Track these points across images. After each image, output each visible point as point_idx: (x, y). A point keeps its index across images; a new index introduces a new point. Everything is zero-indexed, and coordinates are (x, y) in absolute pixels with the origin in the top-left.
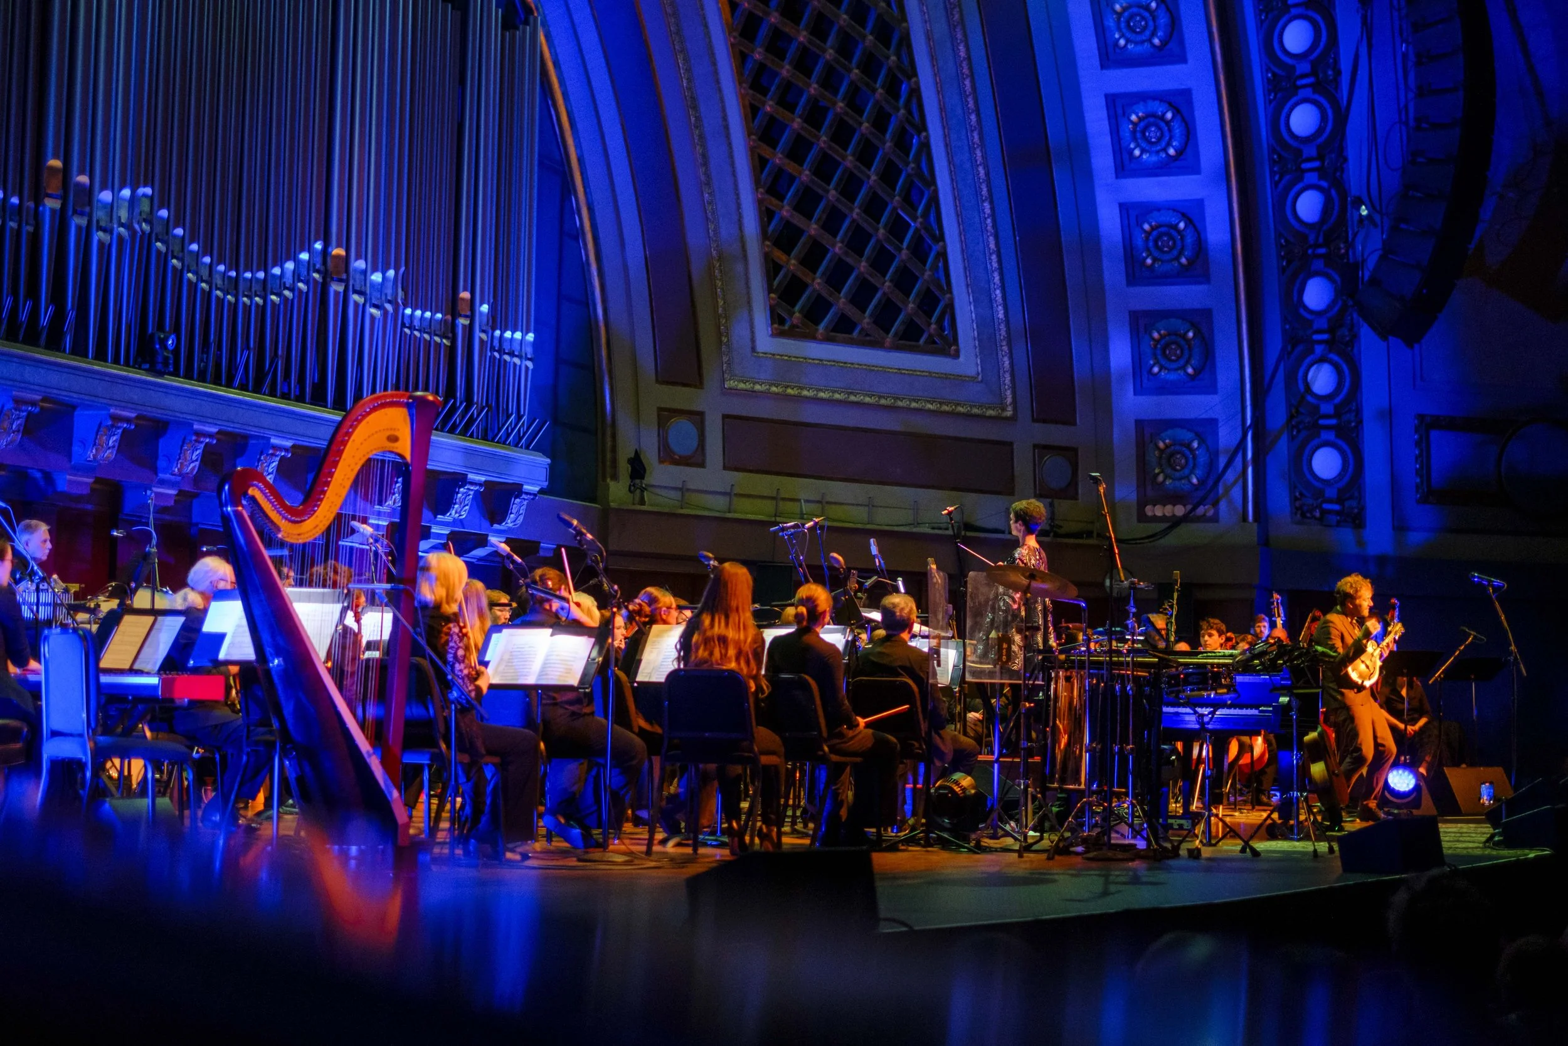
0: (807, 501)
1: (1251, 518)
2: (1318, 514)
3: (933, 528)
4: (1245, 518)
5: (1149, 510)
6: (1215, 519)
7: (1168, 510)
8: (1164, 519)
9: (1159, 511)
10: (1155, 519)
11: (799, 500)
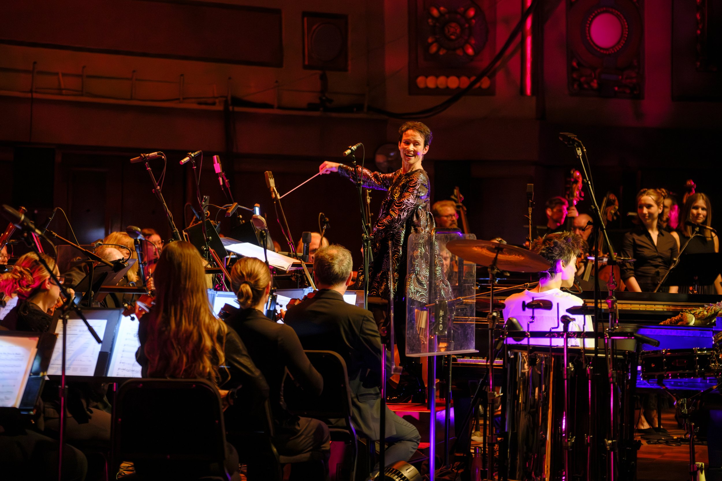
0: (64, 75)
1: (529, 92)
2: (595, 85)
3: (200, 103)
4: (522, 91)
5: (421, 81)
6: (490, 92)
7: (442, 82)
8: (436, 91)
9: (431, 82)
10: (427, 91)
11: (57, 74)
